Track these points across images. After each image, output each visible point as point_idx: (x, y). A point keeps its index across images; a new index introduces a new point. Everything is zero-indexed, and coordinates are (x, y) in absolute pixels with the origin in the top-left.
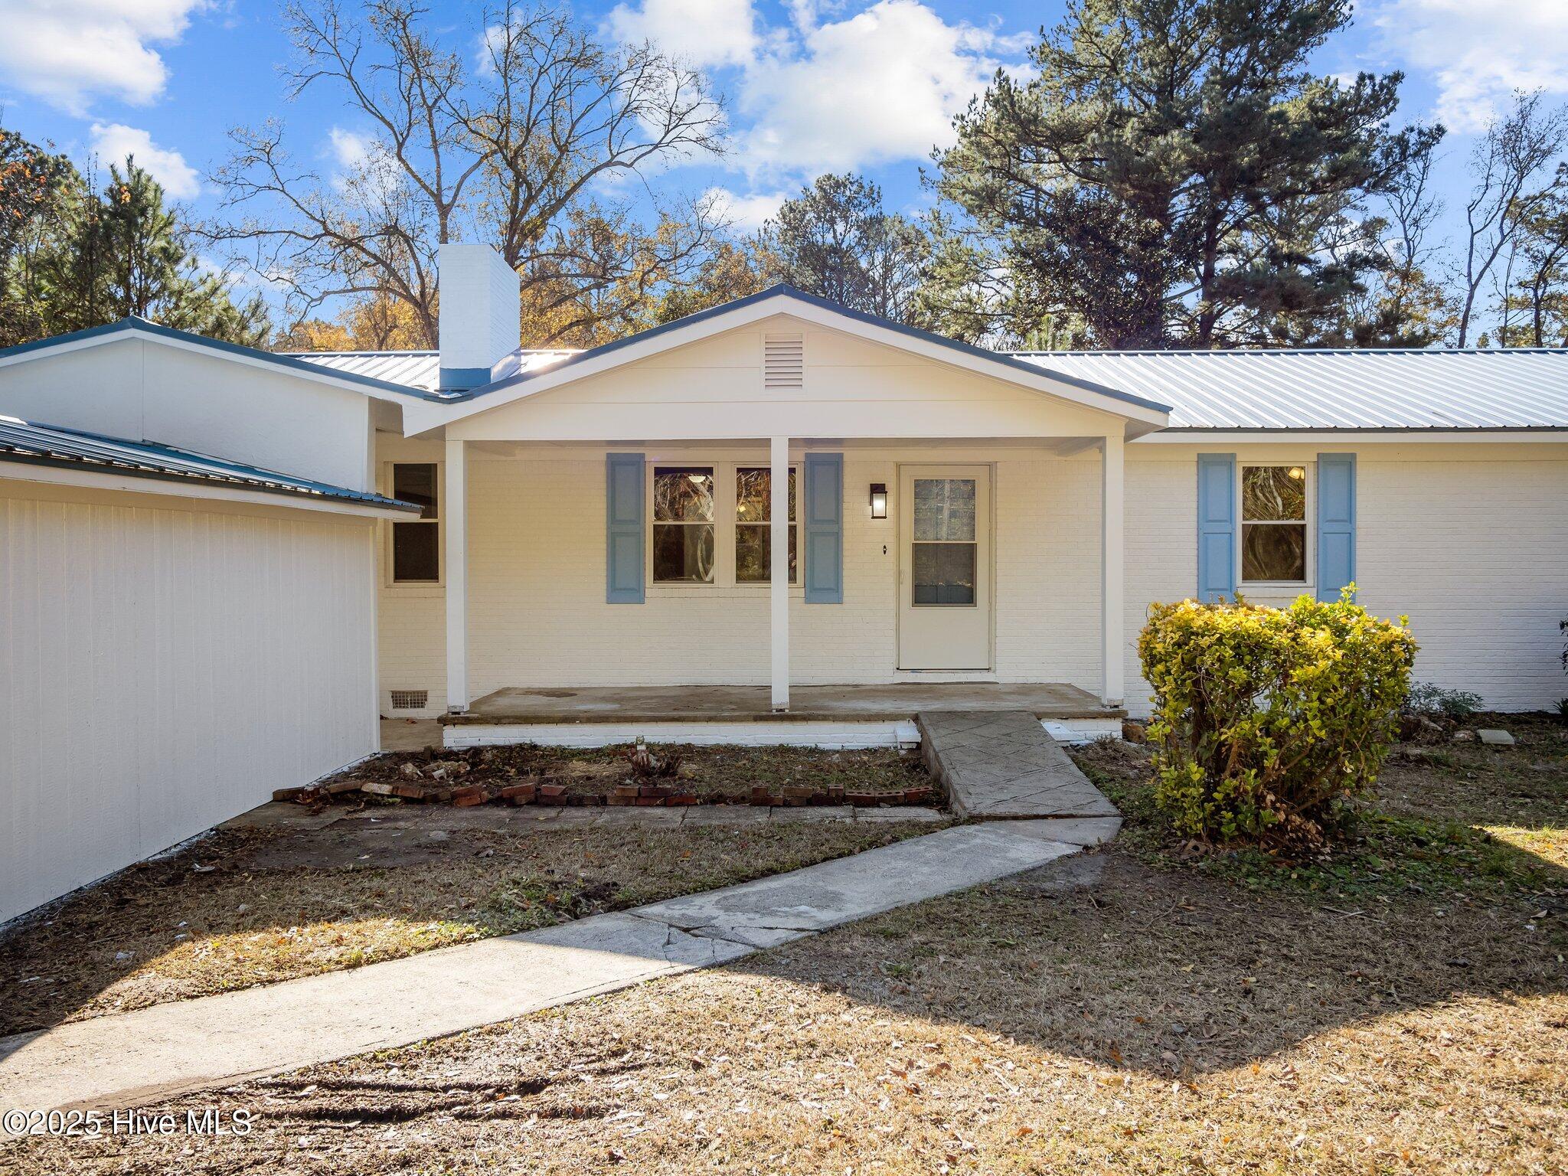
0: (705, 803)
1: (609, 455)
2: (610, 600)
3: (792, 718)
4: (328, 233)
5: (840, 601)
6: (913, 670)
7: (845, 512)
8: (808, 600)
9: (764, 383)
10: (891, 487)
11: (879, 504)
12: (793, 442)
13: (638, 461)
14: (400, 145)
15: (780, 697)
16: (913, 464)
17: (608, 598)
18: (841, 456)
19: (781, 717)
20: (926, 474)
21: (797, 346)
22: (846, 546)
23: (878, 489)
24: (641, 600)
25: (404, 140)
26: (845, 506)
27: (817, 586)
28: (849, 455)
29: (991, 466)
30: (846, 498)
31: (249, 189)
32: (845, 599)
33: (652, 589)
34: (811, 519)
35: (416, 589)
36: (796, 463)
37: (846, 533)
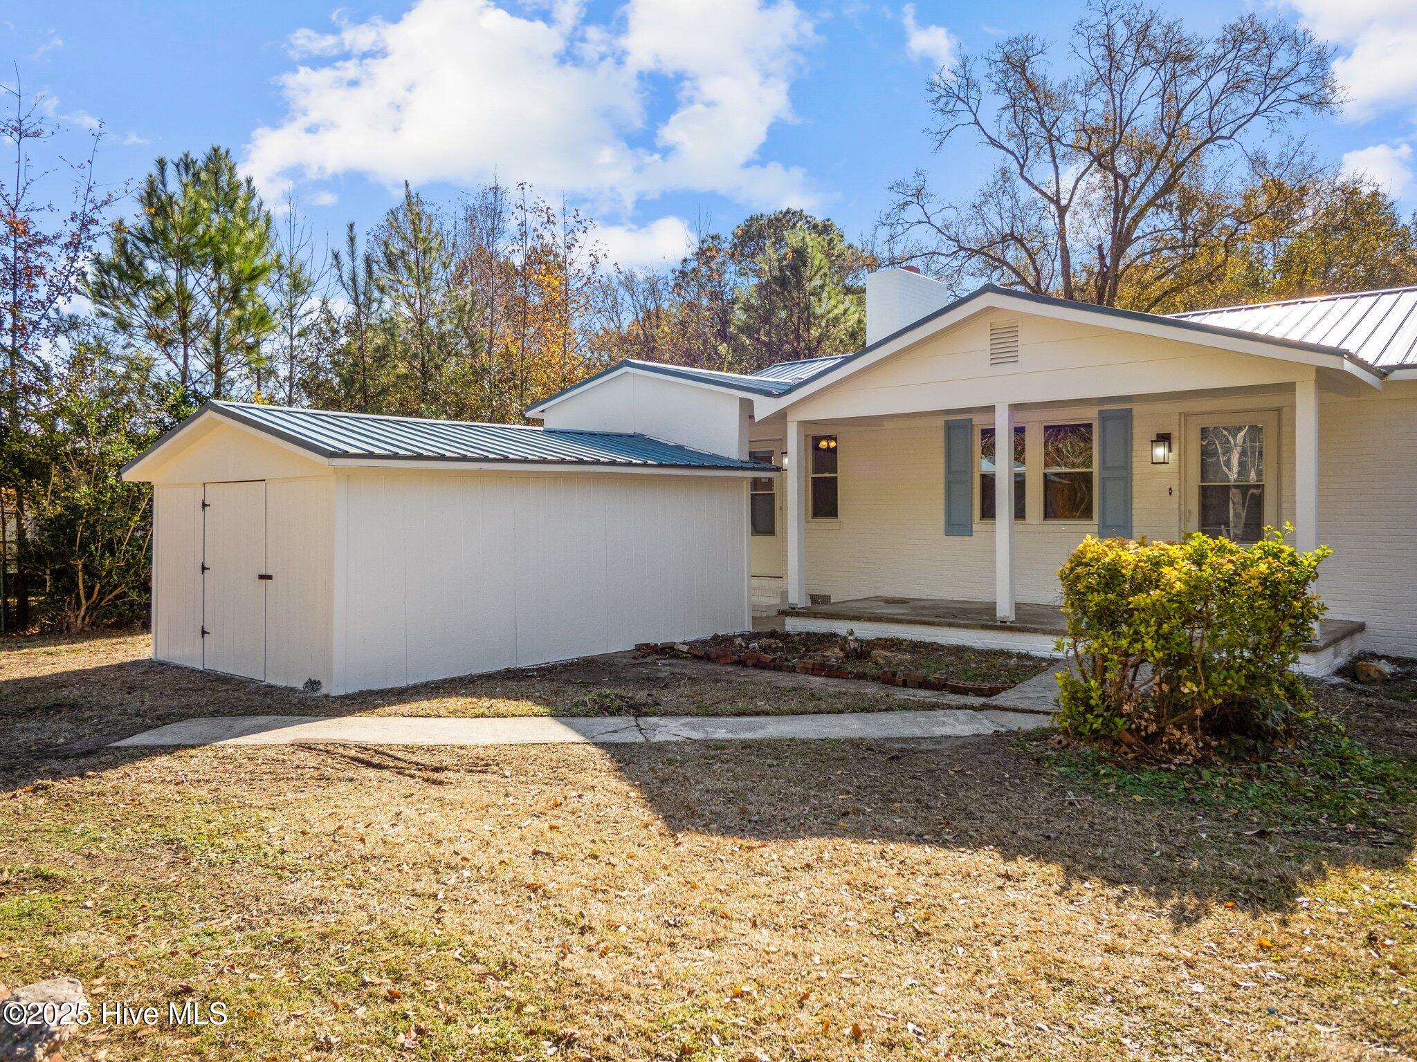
0: (854, 678)
1: (946, 422)
2: (948, 533)
3: (1011, 629)
4: (961, 248)
7: (1134, 459)
9: (989, 362)
10: (1175, 435)
11: (1160, 452)
12: (1015, 407)
13: (967, 426)
14: (1022, 167)
15: (1005, 611)
16: (1197, 414)
17: (946, 532)
18: (1131, 410)
19: (1004, 627)
20: (1209, 423)
21: (1013, 330)
22: (1135, 488)
23: (1164, 438)
24: (970, 534)
25: (1025, 161)
26: (1134, 454)
27: (1108, 522)
28: (1137, 409)
29: (1279, 410)
30: (1135, 447)
31: (906, 226)
32: (1136, 534)
33: (978, 525)
34: (1104, 466)
35: (825, 523)
36: (1092, 419)
37: (1135, 477)
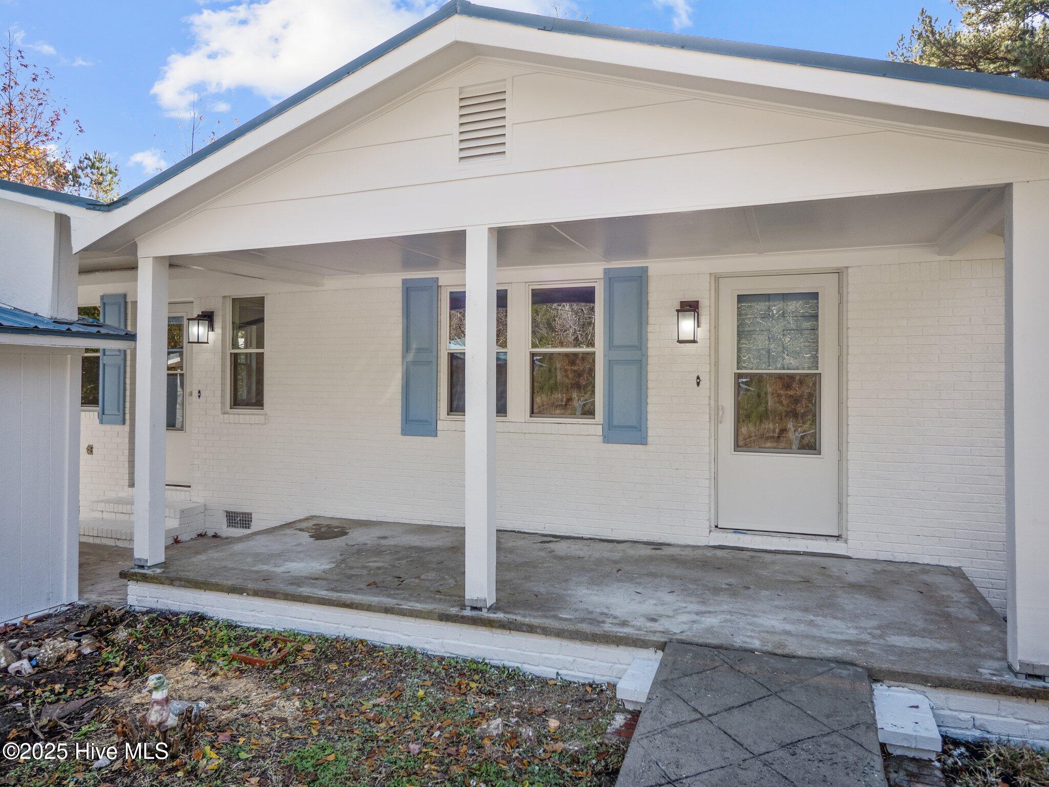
1: (405, 281)
2: (405, 432)
5: (643, 441)
6: (736, 531)
7: (651, 336)
8: (607, 439)
9: (458, 155)
10: (705, 304)
11: (687, 325)
13: (433, 288)
16: (735, 275)
17: (402, 430)
18: (645, 270)
20: (752, 287)
21: (498, 98)
22: (651, 376)
23: (690, 307)
24: (434, 433)
26: (650, 328)
27: (615, 423)
28: (654, 268)
29: (840, 273)
30: (651, 320)
32: (650, 439)
33: (445, 422)
34: (610, 344)
35: (246, 415)
36: (595, 280)
37: (650, 361)
